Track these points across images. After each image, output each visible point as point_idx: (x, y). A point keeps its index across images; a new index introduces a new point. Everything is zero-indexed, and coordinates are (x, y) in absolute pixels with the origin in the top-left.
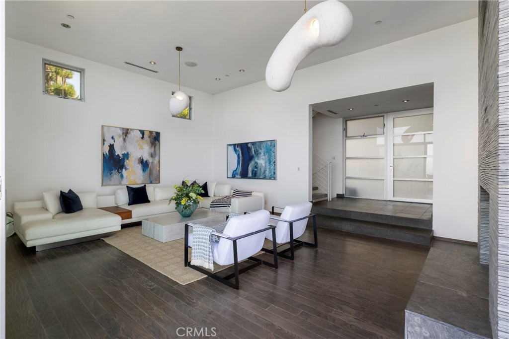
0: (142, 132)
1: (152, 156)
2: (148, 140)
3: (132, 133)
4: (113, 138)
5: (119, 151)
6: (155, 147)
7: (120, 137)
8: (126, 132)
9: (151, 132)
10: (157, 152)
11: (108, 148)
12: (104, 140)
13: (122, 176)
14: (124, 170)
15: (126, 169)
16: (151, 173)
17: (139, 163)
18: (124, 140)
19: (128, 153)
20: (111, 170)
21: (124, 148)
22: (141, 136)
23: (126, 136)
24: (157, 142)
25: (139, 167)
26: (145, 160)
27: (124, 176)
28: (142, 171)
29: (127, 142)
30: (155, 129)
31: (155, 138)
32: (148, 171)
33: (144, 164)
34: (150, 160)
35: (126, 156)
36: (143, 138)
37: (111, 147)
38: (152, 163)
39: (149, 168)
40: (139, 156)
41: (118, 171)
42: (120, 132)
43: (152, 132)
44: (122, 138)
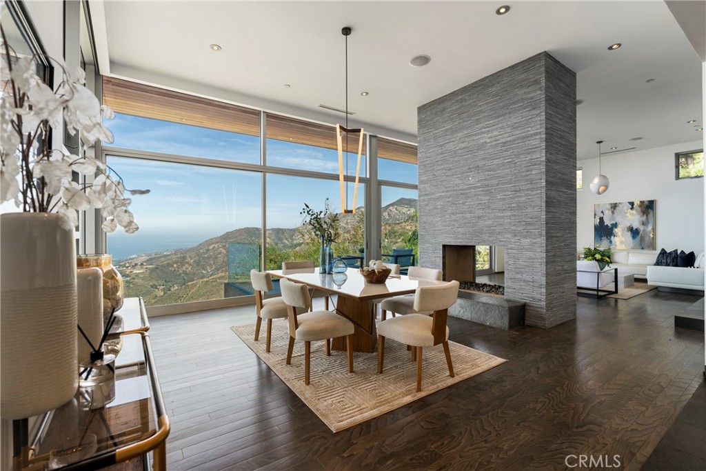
0: (632, 204)
1: (643, 224)
2: (639, 209)
3: (620, 206)
4: (602, 212)
5: (607, 222)
6: (647, 216)
7: (609, 210)
8: (614, 206)
9: (642, 202)
10: (651, 220)
11: (598, 220)
12: (595, 215)
13: (611, 242)
14: (612, 237)
15: (614, 236)
16: (642, 240)
17: (628, 231)
18: (613, 212)
19: (616, 223)
20: (601, 237)
21: (614, 219)
22: (630, 207)
23: (614, 209)
24: (650, 210)
25: (629, 234)
26: (635, 228)
27: (613, 242)
28: (631, 238)
29: (616, 213)
30: (647, 198)
31: (648, 207)
32: (638, 238)
33: (634, 232)
34: (642, 228)
35: (615, 225)
36: (632, 208)
37: (601, 219)
38: (644, 231)
39: (640, 236)
40: (628, 225)
41: (607, 237)
42: (609, 207)
43: (644, 202)
44: (610, 211)
